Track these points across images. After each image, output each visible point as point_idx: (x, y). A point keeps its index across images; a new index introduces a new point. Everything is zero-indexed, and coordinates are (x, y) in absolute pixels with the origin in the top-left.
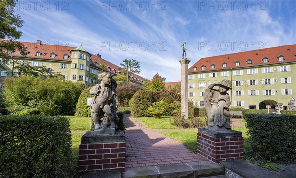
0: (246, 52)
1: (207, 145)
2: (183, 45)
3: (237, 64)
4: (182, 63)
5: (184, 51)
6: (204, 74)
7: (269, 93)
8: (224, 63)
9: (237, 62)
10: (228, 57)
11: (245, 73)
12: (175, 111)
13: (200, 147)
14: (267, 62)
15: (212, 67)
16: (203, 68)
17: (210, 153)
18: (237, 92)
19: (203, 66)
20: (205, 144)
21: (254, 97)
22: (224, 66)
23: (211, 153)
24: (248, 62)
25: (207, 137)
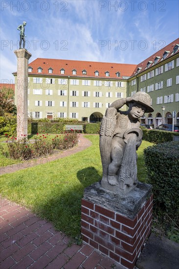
0: (82, 61)
1: (110, 231)
2: (21, 27)
3: (74, 73)
4: (19, 55)
5: (22, 38)
6: (41, 79)
7: (97, 105)
8: (62, 70)
9: (74, 70)
10: (67, 63)
11: (80, 83)
12: (6, 128)
13: (89, 230)
14: (98, 75)
15: (50, 72)
16: (40, 71)
17: (115, 246)
18: (73, 103)
19: (40, 68)
20: (102, 227)
21: (86, 108)
22: (62, 72)
23: (120, 247)
24: (84, 72)
25: (111, 214)
